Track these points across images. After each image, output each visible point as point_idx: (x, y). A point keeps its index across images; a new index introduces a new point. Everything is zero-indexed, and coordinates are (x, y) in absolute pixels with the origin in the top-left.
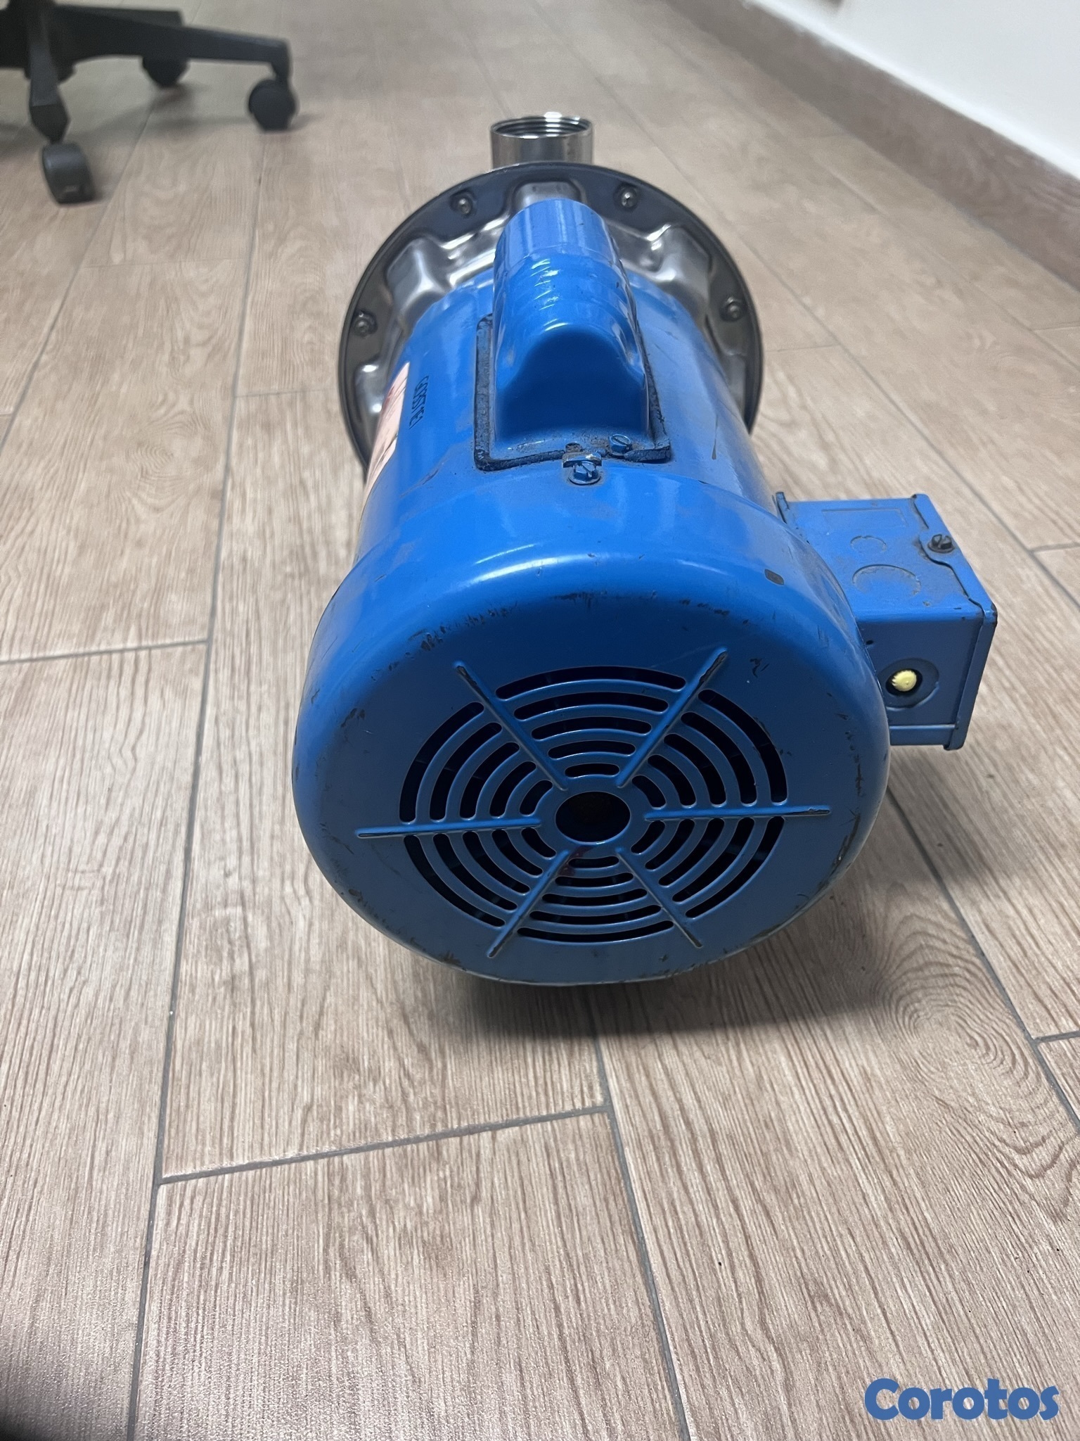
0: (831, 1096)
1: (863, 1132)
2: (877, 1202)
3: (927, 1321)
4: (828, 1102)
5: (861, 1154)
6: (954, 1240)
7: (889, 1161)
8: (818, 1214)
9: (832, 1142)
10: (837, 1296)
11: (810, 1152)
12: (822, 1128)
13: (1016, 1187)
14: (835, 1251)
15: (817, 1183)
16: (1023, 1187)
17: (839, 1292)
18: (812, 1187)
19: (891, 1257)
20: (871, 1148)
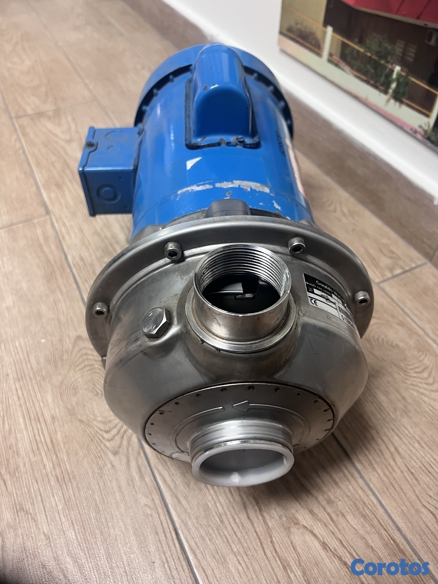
0: (38, 430)
1: (48, 441)
2: (49, 466)
3: (60, 507)
4: (36, 432)
5: (46, 449)
6: (76, 473)
7: (56, 448)
8: (25, 478)
9: (35, 447)
10: (27, 508)
11: (26, 454)
12: (33, 443)
13: (102, 446)
14: (29, 491)
15: (27, 465)
16: (105, 446)
17: (28, 506)
18: (25, 468)
19: (51, 486)
20: (50, 446)
